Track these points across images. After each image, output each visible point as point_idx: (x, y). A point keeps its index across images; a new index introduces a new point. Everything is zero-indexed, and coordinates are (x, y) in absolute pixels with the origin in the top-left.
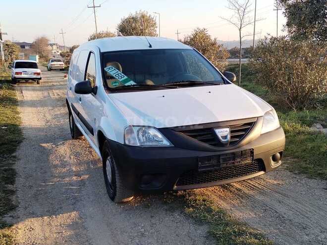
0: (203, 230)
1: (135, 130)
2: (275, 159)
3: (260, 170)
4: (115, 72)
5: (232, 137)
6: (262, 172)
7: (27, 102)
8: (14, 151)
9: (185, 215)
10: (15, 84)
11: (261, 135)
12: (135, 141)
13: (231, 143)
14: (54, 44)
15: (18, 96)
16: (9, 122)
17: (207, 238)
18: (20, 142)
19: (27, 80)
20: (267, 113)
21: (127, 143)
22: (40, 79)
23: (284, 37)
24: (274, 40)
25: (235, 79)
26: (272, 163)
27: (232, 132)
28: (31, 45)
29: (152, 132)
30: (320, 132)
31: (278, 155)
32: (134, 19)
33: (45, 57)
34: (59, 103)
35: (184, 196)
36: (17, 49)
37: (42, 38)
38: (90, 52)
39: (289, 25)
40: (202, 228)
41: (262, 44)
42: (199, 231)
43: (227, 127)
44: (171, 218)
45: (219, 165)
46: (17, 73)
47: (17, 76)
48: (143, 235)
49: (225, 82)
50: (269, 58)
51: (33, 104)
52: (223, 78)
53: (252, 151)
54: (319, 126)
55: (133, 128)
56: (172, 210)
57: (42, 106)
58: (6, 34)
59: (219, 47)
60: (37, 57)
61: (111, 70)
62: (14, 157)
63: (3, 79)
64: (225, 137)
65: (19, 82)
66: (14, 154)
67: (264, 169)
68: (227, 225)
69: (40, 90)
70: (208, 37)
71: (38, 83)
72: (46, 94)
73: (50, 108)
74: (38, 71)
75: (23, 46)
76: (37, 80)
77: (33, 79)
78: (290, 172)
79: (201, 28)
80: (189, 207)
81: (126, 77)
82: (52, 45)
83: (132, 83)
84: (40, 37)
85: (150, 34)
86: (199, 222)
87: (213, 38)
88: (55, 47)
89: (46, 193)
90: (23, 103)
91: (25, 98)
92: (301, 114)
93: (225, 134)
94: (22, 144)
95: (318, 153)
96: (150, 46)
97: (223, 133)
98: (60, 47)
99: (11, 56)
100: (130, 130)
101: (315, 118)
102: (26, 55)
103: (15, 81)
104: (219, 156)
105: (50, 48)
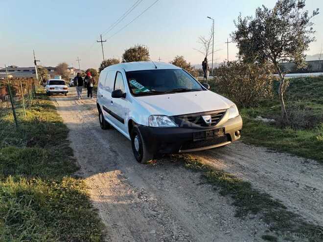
0: (197, 175)
1: (155, 117)
2: (236, 134)
3: (228, 141)
4: (136, 84)
5: (212, 121)
6: (230, 142)
7: (62, 107)
8: (66, 137)
9: (186, 167)
10: (50, 96)
11: (229, 120)
12: (155, 124)
13: (212, 124)
14: (72, 68)
15: (54, 104)
16: (55, 120)
17: (201, 178)
18: (68, 132)
19: (58, 93)
20: (232, 107)
21: (150, 125)
22: (67, 92)
23: (236, 61)
24: (229, 63)
25: (209, 87)
26: (235, 137)
27: (212, 118)
28: (55, 69)
29: (165, 118)
30: (261, 121)
31: (239, 132)
32: (134, 50)
33: (65, 77)
34: (84, 108)
35: (183, 158)
36: (46, 71)
37: (63, 64)
38: (117, 72)
39: (240, 53)
40: (197, 174)
41: (222, 66)
42: (196, 176)
43: (209, 115)
44: (178, 170)
45: (205, 138)
46: (51, 88)
47: (51, 90)
48: (162, 179)
49: (204, 90)
50: (227, 75)
51: (67, 109)
52: (202, 87)
53: (224, 129)
54: (260, 117)
55: (154, 116)
56: (177, 166)
57: (73, 110)
58: (39, 61)
59: (192, 68)
60: (60, 77)
61: (134, 83)
62: (68, 141)
63: (40, 93)
64: (209, 121)
65: (52, 94)
66: (67, 139)
67: (231, 140)
68: (212, 171)
69: (68, 100)
70: (184, 62)
71: (66, 95)
72: (73, 102)
73: (80, 111)
74: (66, 86)
75: (49, 69)
76: (65, 93)
77: (62, 92)
78: (245, 143)
79: (180, 56)
80: (187, 164)
81: (143, 87)
82: (70, 69)
83: (147, 90)
84: (62, 63)
85: (145, 60)
86: (195, 170)
87: (188, 63)
88: (72, 70)
89: (95, 160)
90: (59, 108)
91: (60, 105)
92: (249, 110)
93: (208, 119)
94: (69, 133)
95: (260, 132)
96: (156, 68)
97: (207, 118)
98: (75, 70)
99: (42, 77)
100: (152, 118)
101: (257, 112)
102: (51, 76)
103: (49, 94)
104: (205, 131)
105: (68, 70)
